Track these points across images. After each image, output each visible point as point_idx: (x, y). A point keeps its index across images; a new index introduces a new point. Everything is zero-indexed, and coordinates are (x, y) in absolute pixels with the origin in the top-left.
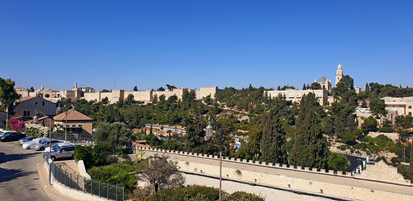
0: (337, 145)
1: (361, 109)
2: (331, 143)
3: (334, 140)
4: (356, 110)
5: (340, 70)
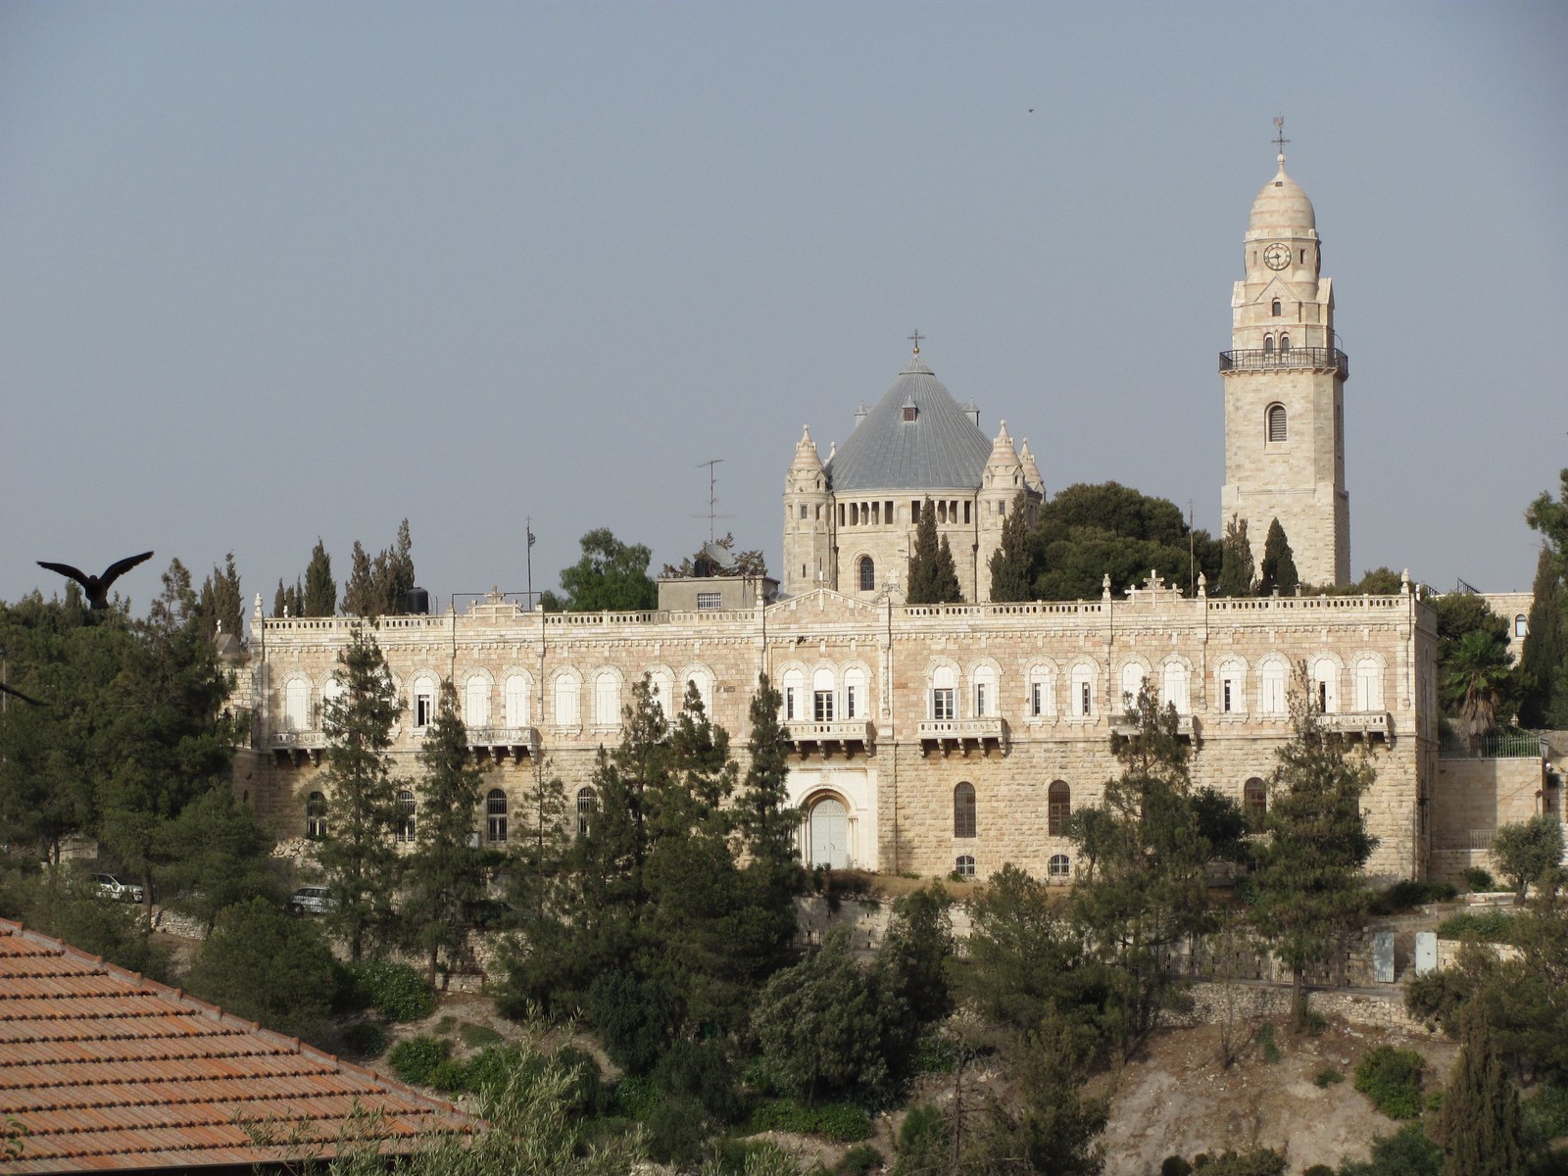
5: (1296, 268)
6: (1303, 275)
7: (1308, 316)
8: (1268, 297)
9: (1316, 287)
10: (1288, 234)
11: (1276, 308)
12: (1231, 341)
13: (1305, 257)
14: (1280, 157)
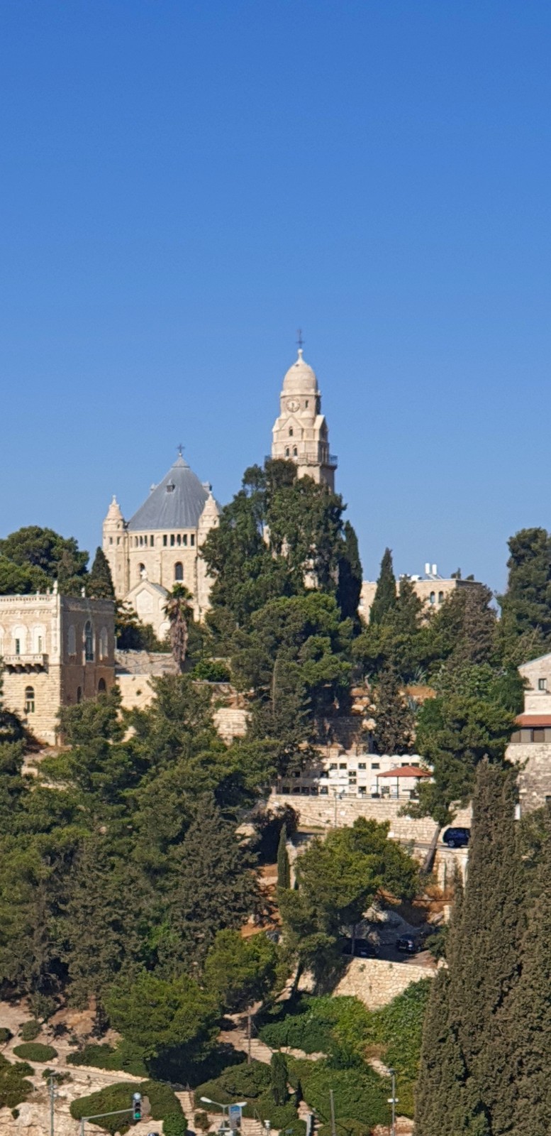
0: (77, 1088)
1: (362, 766)
2: (31, 1072)
3: (63, 1047)
4: (325, 774)
5: (303, 410)
6: (308, 413)
7: (308, 436)
8: (287, 427)
9: (314, 420)
10: (298, 392)
11: (291, 433)
12: (271, 450)
13: (309, 404)
14: (300, 351)
